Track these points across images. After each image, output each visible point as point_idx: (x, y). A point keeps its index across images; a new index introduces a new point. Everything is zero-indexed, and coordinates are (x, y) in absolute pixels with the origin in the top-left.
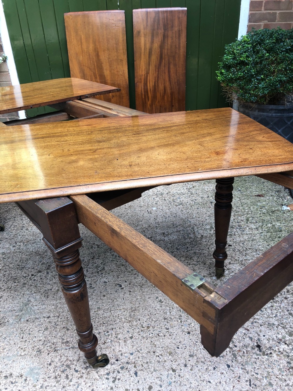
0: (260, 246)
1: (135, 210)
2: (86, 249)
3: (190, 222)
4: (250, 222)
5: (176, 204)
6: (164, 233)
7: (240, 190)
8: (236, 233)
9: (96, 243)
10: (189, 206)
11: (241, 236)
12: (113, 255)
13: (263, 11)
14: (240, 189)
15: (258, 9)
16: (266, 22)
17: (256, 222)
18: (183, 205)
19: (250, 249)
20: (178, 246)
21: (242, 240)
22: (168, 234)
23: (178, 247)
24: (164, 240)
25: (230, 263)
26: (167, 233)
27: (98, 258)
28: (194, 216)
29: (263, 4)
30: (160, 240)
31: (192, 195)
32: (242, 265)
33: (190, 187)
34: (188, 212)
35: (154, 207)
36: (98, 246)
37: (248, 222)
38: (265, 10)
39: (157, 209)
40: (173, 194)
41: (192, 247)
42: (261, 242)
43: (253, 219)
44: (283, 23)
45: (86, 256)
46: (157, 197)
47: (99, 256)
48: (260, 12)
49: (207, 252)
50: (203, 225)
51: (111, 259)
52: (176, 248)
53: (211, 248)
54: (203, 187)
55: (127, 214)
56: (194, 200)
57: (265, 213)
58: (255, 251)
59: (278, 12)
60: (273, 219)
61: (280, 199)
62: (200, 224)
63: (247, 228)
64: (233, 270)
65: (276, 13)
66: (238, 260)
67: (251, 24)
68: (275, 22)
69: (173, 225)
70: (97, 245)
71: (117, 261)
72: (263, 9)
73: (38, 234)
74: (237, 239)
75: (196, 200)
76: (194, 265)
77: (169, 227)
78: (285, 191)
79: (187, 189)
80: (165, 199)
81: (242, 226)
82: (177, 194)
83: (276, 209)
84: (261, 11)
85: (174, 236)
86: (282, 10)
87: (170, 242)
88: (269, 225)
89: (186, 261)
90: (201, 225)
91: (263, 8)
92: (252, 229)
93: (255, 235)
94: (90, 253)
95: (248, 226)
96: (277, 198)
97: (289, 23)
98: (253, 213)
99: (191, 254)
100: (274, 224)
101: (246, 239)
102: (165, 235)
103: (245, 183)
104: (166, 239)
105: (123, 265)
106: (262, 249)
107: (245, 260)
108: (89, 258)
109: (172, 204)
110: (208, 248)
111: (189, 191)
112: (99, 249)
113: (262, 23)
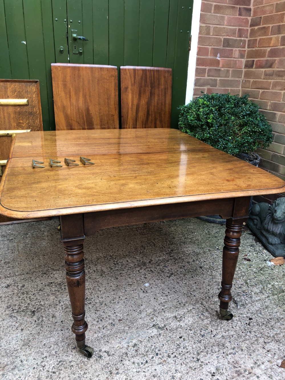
0: (278, 314)
1: (126, 291)
2: (94, 361)
3: (195, 296)
4: (250, 286)
5: (166, 274)
6: (176, 317)
7: (218, 249)
8: (247, 302)
9: (103, 350)
10: (182, 275)
11: (253, 304)
12: (134, 363)
13: (206, 77)
14: (217, 247)
15: (202, 75)
16: (209, 87)
17: (256, 285)
18: (175, 275)
19: (271, 319)
20: (201, 331)
21: (257, 309)
22: (181, 317)
23: (202, 333)
24: (181, 326)
25: (265, 343)
26: (179, 317)
27: (118, 373)
28: (195, 288)
29: (207, 72)
30: (177, 329)
31: (177, 261)
32: (277, 341)
33: (169, 251)
34: (186, 284)
35: (145, 283)
36: (107, 352)
37: (249, 286)
38: (208, 76)
39: (150, 285)
40: (157, 262)
41: (216, 329)
42: (275, 308)
43: (251, 282)
44: (223, 88)
45: (100, 373)
46: (141, 269)
47: (117, 369)
48: (204, 78)
49: (234, 333)
50: (209, 298)
51: (136, 371)
52: (201, 334)
53: (235, 327)
54: (182, 249)
55: (119, 297)
56: (182, 267)
57: (257, 273)
58: (277, 320)
59: (218, 79)
60: (267, 278)
61: (259, 254)
62: (206, 297)
63: (253, 293)
64: (273, 351)
65: (216, 80)
66: (270, 336)
67: (197, 87)
68: (216, 87)
69: (180, 304)
70: (105, 352)
71: (144, 372)
72: (206, 76)
73: (15, 352)
74: (252, 309)
75: (184, 266)
76: (232, 355)
77: (177, 307)
78: (257, 244)
79: (166, 253)
80: (151, 271)
81: (246, 291)
82: (160, 261)
83: (263, 265)
84: (204, 76)
85: (189, 319)
86: (222, 77)
87: (189, 328)
88: (269, 286)
89: (222, 351)
90: (208, 298)
91: (206, 74)
92: (258, 293)
93: (265, 300)
94: (103, 366)
95: (252, 291)
96: (256, 253)
97: (227, 88)
98: (246, 274)
99: (220, 340)
100: (272, 284)
101: (260, 306)
102: (178, 319)
103: (219, 240)
104: (182, 324)
105: (154, 376)
106: (282, 316)
107: (275, 334)
108: (106, 376)
109: (163, 275)
110: (233, 327)
111: (171, 256)
112: (111, 357)
113: (206, 88)
